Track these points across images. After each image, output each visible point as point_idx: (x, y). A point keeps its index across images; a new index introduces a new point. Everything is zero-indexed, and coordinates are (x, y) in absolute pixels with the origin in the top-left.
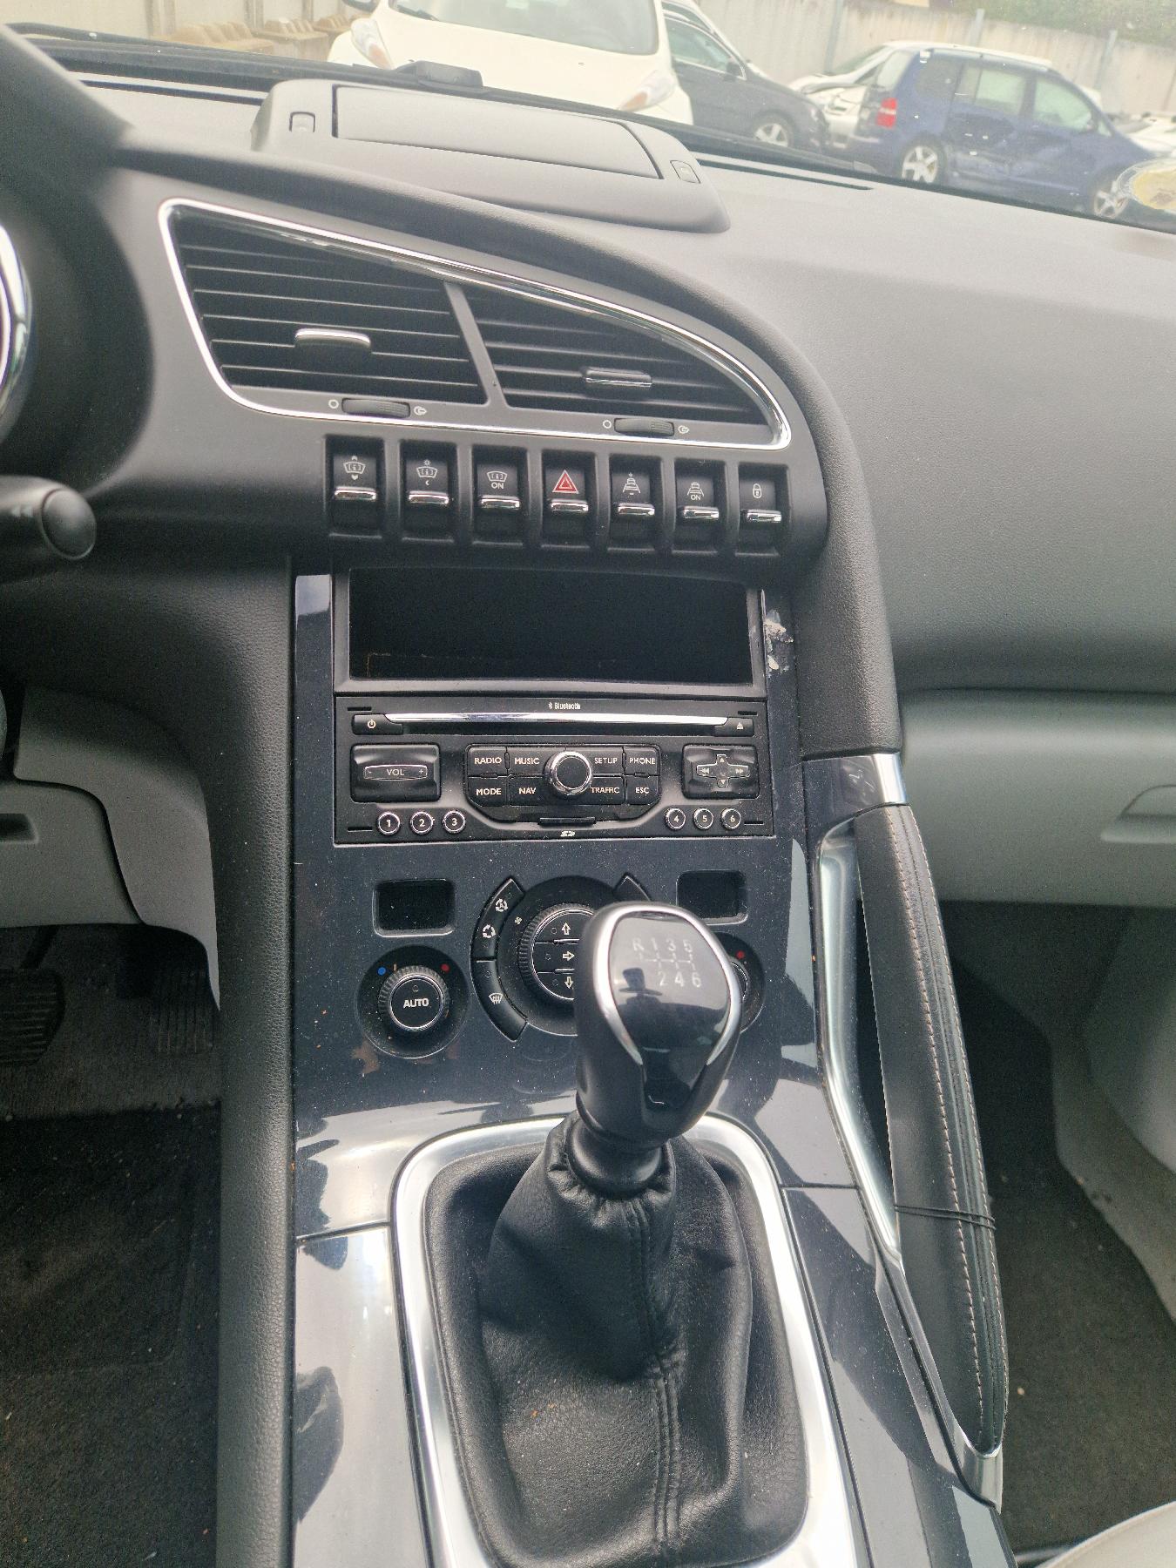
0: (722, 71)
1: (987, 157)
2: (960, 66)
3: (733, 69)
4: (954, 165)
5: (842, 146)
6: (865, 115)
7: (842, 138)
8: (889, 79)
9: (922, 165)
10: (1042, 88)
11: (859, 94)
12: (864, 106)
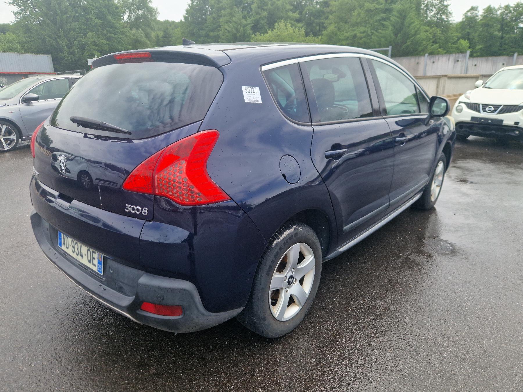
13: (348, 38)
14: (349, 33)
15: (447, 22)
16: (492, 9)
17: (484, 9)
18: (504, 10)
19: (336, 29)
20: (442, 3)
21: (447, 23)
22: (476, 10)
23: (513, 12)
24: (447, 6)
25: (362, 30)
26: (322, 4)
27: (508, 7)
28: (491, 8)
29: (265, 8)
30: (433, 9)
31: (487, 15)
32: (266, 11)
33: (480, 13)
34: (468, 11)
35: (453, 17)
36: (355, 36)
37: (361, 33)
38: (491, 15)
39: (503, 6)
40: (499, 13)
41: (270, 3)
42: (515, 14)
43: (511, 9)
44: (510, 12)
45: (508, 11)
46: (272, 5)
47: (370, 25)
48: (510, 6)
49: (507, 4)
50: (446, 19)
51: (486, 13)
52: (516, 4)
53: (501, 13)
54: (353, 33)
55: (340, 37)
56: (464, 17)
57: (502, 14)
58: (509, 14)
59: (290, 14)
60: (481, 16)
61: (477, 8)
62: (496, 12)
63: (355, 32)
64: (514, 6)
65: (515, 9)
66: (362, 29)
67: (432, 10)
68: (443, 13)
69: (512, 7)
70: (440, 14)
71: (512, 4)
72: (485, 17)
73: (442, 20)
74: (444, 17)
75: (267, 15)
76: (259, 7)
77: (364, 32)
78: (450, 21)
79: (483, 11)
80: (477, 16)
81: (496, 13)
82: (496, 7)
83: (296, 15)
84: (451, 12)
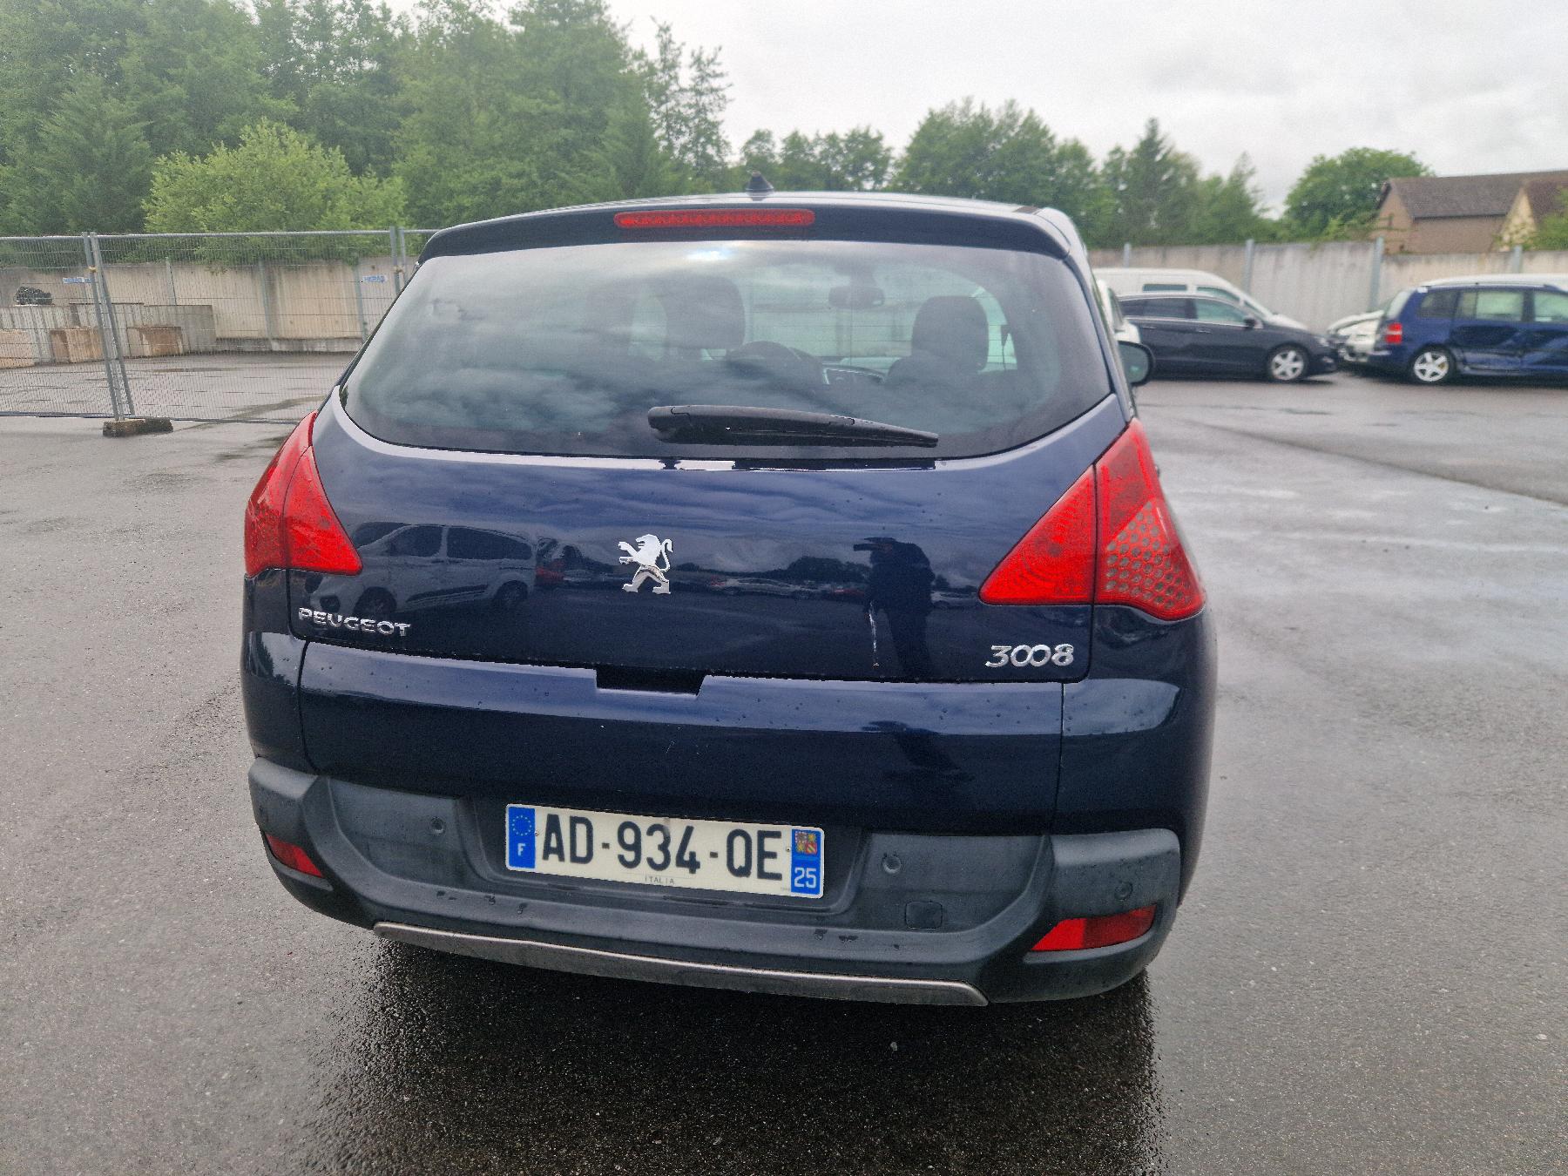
0: (1242, 325)
1: (1496, 353)
2: (1458, 293)
3: (1250, 323)
4: (1465, 362)
5: (1363, 360)
6: (1379, 337)
7: (1364, 355)
8: (1395, 310)
9: (1432, 366)
10: (1539, 299)
11: (1374, 326)
12: (1378, 332)
13: (475, 188)
14: (475, 174)
15: (720, 164)
16: (802, 141)
17: (784, 141)
18: (827, 147)
19: (433, 160)
20: (703, 115)
21: (720, 167)
22: (768, 141)
23: (845, 152)
24: (715, 125)
25: (513, 170)
26: (365, 80)
27: (834, 141)
28: (800, 138)
29: (172, 71)
30: (684, 129)
31: (793, 154)
32: (180, 83)
33: (778, 148)
34: (750, 143)
35: (732, 154)
36: (496, 184)
37: (511, 176)
38: (802, 156)
39: (823, 136)
40: (817, 150)
41: (189, 57)
42: (852, 157)
43: (842, 145)
44: (840, 152)
45: (836, 150)
46: (198, 65)
47: (534, 157)
48: (837, 138)
49: (831, 132)
50: (716, 159)
51: (790, 149)
52: (850, 134)
53: (821, 153)
54: (488, 175)
55: (451, 185)
56: (743, 155)
57: (824, 155)
58: (838, 157)
59: (267, 100)
60: (781, 156)
61: (769, 134)
62: (812, 149)
63: (494, 173)
64: (846, 138)
65: (850, 145)
66: (516, 166)
67: (680, 132)
68: (709, 140)
69: (843, 141)
70: (702, 144)
71: (843, 133)
72: (788, 159)
73: (708, 159)
74: (711, 150)
75: (185, 97)
76: (148, 68)
77: (520, 175)
78: (726, 164)
79: (784, 145)
80: (772, 156)
81: (811, 152)
82: (811, 138)
83: (287, 105)
84: (727, 140)
